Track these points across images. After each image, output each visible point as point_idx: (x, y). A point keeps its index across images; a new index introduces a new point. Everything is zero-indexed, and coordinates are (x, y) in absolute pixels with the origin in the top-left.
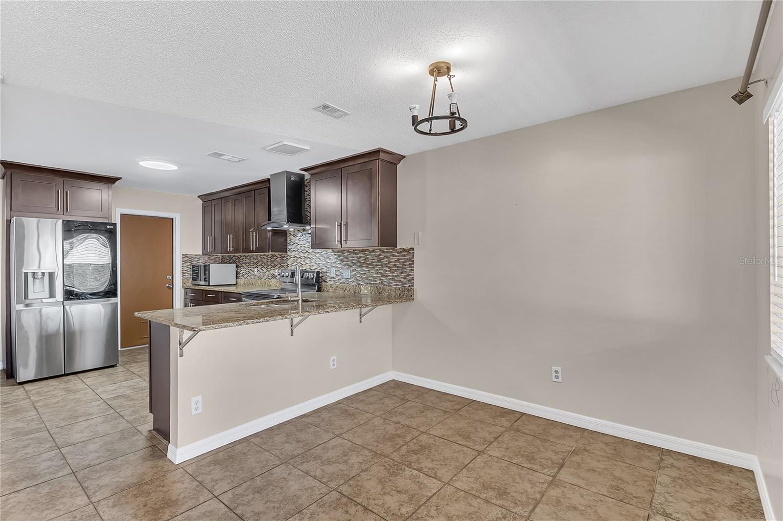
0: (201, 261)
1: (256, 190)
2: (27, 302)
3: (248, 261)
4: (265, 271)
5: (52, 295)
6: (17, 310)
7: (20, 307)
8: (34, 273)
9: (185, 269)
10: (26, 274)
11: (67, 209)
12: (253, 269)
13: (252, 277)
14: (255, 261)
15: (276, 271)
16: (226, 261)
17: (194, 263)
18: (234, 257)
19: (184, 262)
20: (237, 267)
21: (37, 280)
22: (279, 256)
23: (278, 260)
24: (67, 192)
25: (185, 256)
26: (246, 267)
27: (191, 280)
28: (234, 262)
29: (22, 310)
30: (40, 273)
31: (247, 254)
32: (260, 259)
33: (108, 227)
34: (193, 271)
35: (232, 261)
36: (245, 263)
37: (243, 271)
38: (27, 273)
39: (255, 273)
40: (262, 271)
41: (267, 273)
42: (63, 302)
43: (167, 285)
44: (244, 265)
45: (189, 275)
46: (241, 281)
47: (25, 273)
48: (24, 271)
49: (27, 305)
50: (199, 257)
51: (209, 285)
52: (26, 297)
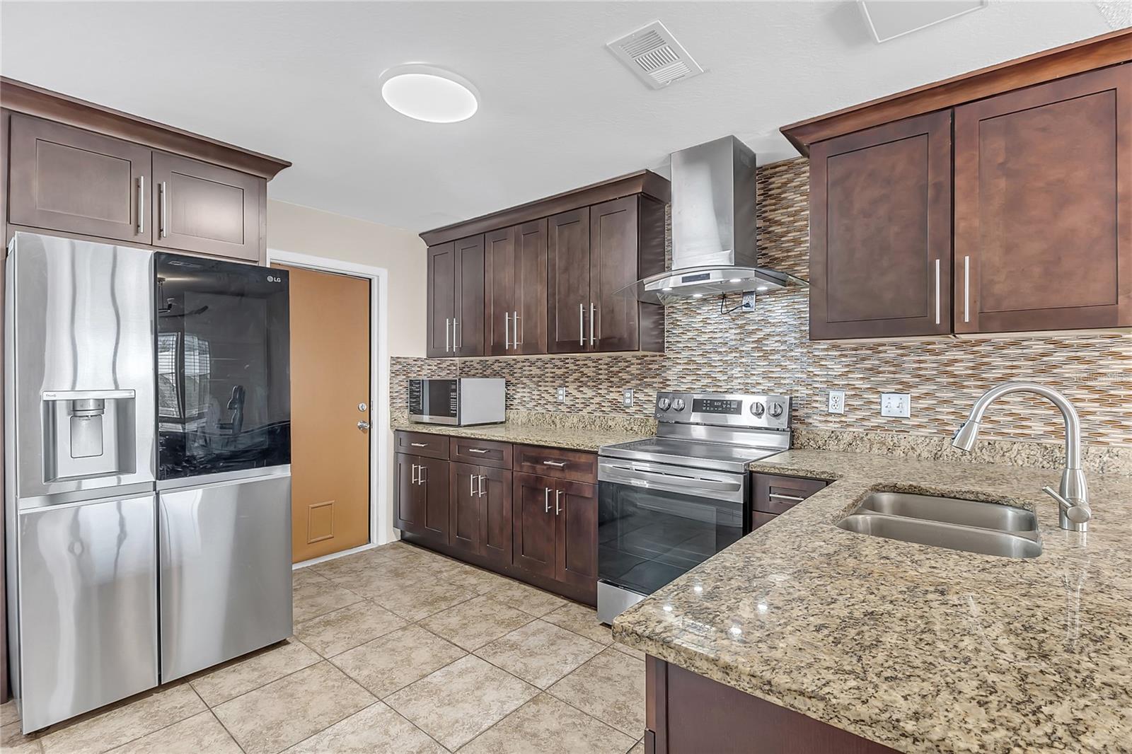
0: (424, 372)
1: (592, 205)
2: (54, 488)
3: (535, 371)
4: (590, 393)
5: (125, 463)
6: (21, 515)
7: (31, 505)
8: (74, 402)
9: (397, 388)
10: (51, 407)
11: (161, 230)
12: (552, 391)
13: (550, 407)
14: (559, 372)
15: (628, 395)
16: (473, 372)
17: (413, 376)
18: (497, 364)
19: (394, 374)
20: (508, 384)
21: (84, 423)
22: (634, 361)
23: (634, 369)
24: (160, 186)
25: (395, 361)
26: (533, 386)
27: (407, 411)
28: (496, 374)
29: (38, 515)
30: (91, 402)
31: (533, 357)
32: (572, 367)
33: (270, 279)
34: (412, 392)
35: (489, 371)
36: (530, 377)
37: (520, 394)
38: (54, 402)
39: (561, 398)
40: (579, 395)
41: (597, 399)
42: (155, 483)
43: (359, 424)
44: (525, 380)
45: (402, 402)
46: (520, 414)
47: (47, 402)
48: (46, 396)
49: (54, 499)
50: (419, 363)
51: (459, 426)
52: (50, 474)
